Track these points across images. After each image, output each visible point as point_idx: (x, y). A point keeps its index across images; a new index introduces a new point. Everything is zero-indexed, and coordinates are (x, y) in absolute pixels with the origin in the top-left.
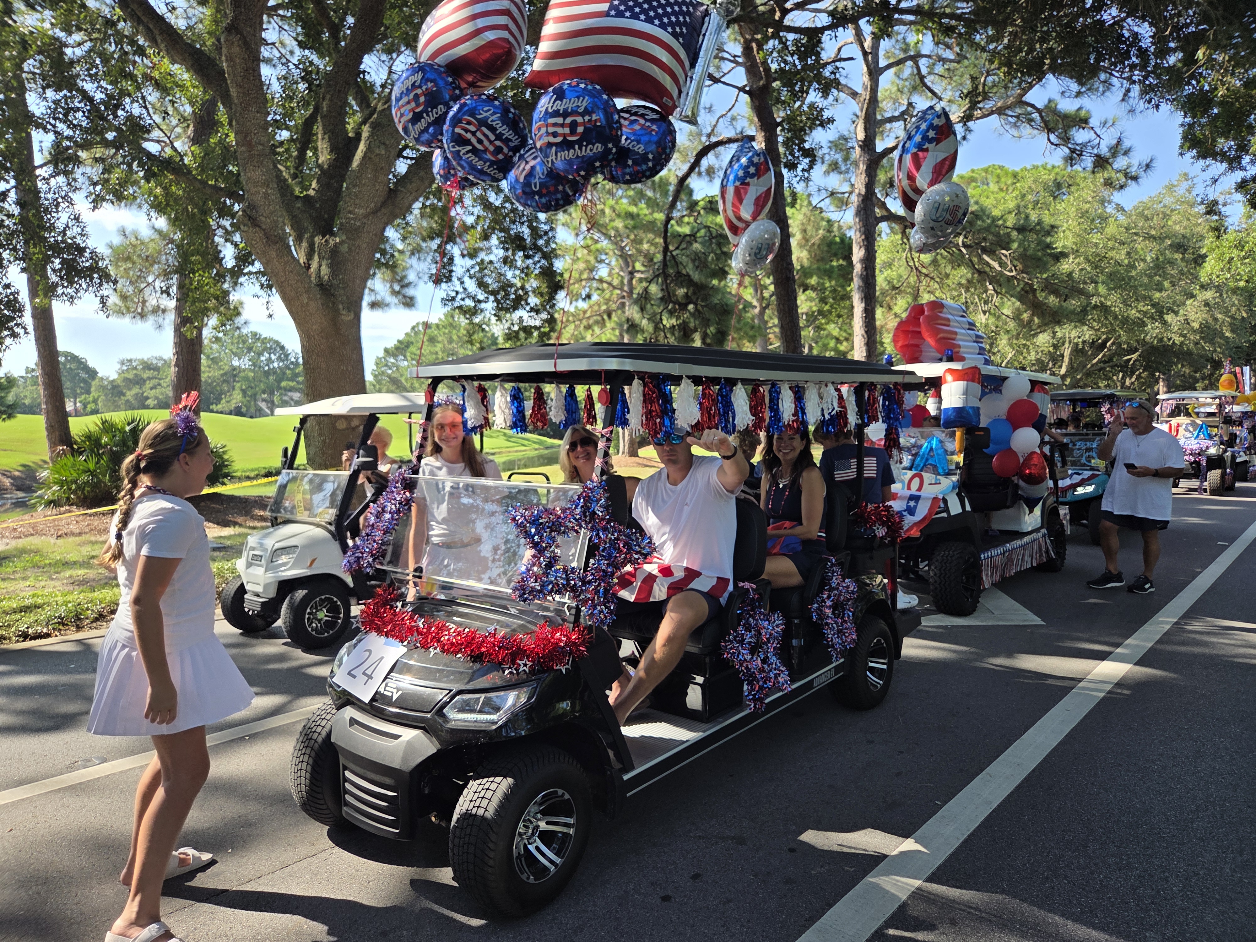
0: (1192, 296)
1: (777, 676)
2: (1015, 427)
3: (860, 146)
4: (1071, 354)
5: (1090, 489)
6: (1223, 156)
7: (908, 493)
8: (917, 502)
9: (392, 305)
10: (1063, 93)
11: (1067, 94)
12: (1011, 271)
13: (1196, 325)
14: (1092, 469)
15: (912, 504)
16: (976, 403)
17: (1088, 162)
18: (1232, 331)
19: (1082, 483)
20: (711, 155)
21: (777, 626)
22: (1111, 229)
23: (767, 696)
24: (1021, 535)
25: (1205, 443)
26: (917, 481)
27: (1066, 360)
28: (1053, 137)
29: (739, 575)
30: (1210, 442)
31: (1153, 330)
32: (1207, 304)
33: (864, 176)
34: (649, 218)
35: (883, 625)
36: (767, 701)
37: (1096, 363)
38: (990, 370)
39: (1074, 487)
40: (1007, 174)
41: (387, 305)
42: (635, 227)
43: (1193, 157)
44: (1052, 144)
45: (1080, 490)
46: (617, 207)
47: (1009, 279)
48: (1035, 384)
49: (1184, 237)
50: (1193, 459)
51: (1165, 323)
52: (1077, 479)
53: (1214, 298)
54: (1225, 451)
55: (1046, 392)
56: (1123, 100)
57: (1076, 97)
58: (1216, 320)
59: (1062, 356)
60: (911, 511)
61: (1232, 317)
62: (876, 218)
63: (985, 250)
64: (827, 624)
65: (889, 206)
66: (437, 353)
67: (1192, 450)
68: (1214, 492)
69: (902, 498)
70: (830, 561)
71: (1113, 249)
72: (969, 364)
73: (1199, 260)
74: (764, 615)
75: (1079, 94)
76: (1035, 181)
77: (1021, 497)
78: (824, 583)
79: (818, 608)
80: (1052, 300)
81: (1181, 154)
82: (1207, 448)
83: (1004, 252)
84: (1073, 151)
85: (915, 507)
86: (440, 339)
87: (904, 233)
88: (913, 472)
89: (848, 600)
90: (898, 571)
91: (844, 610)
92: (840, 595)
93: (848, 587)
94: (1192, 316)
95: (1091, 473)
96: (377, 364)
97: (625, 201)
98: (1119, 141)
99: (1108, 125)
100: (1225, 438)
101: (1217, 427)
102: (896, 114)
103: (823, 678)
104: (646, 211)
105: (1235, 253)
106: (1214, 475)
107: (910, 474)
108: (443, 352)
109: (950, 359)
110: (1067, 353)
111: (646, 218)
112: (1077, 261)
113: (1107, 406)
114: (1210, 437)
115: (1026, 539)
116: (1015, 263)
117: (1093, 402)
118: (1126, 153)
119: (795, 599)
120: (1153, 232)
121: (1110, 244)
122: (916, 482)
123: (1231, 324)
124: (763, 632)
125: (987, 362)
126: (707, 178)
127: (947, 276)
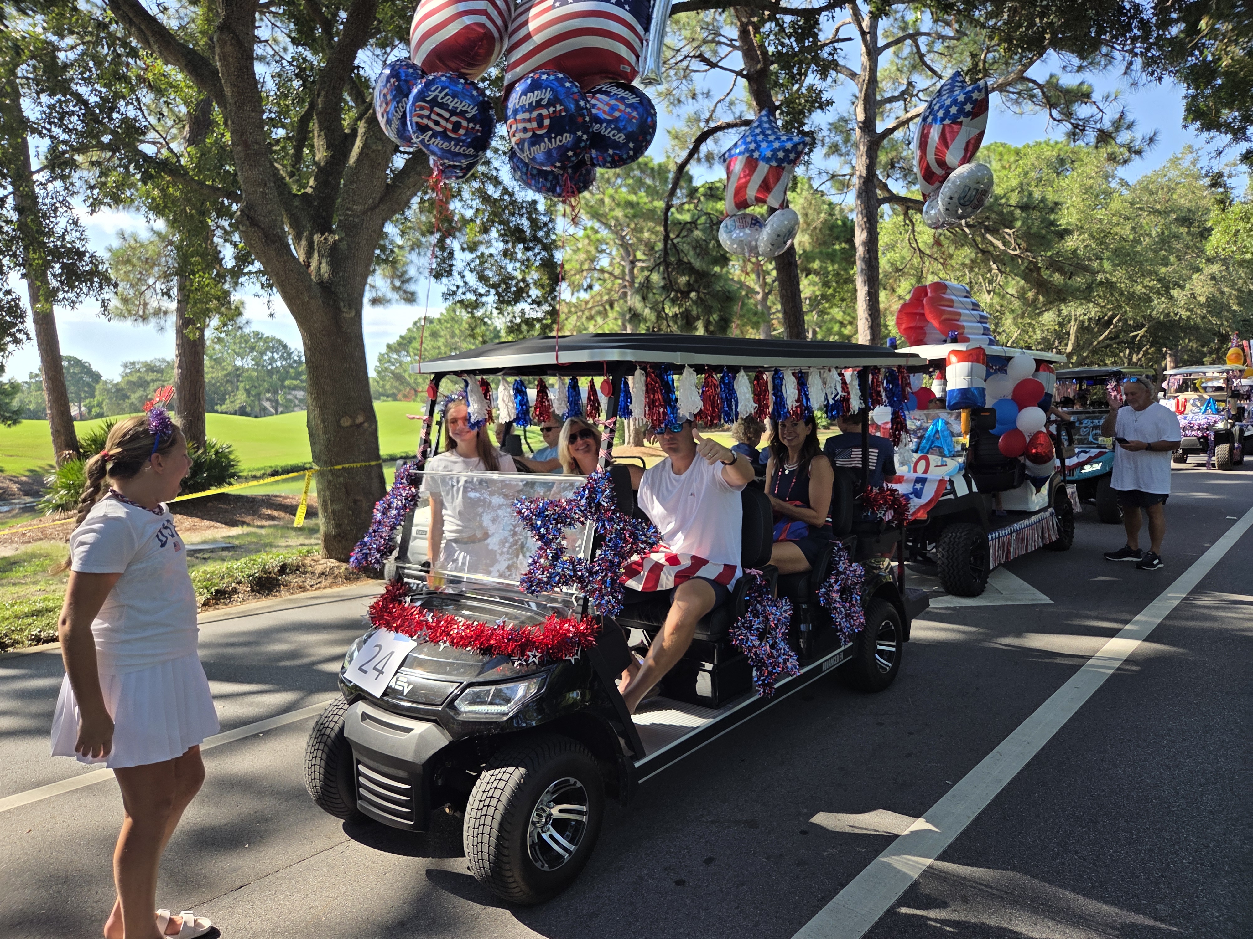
0: (1198, 270)
1: (785, 660)
2: (1021, 407)
3: (860, 128)
4: (1077, 332)
5: (1097, 467)
6: (1227, 128)
7: (915, 475)
8: (923, 484)
9: (394, 301)
10: (1064, 68)
11: (1069, 69)
12: (1015, 250)
13: (1202, 299)
14: (1100, 447)
15: (918, 486)
16: (981, 384)
17: (1091, 136)
18: (1239, 304)
19: (1089, 461)
20: (710, 141)
21: (785, 611)
22: (1115, 205)
23: (777, 681)
24: (1029, 514)
25: (1212, 418)
26: (923, 463)
27: (1072, 337)
28: (1055, 113)
29: (746, 563)
30: (1218, 417)
31: (1159, 305)
32: (1213, 278)
33: (864, 157)
34: (649, 206)
35: (891, 608)
36: (776, 686)
37: (1103, 341)
38: (995, 350)
39: (1081, 465)
40: (1009, 151)
41: (389, 301)
42: (635, 216)
43: (1197, 130)
44: (1055, 119)
45: (1088, 469)
46: (617, 197)
47: (1013, 258)
48: (1040, 363)
49: (1189, 210)
50: (1200, 434)
51: (1171, 298)
52: (1084, 457)
53: (1220, 272)
54: (1233, 425)
55: (1051, 371)
56: (1125, 73)
57: (1078, 71)
58: (1222, 293)
59: (1068, 334)
60: (918, 494)
61: (1239, 290)
62: (878, 200)
63: (988, 230)
64: (835, 608)
65: (890, 187)
66: (439, 348)
67: (1199, 425)
68: (1222, 467)
69: (908, 481)
70: (837, 546)
71: (1117, 224)
72: (973, 345)
73: (1205, 233)
74: (772, 601)
75: (1080, 69)
76: (1038, 158)
77: (1028, 477)
78: (831, 567)
79: (825, 593)
80: (1057, 278)
81: (1185, 127)
82: (1215, 422)
83: (1007, 230)
84: (1075, 126)
85: (922, 489)
86: (442, 333)
87: (906, 214)
88: (919, 455)
89: (856, 584)
90: (906, 553)
91: (852, 594)
92: (847, 579)
93: (855, 571)
94: (1198, 290)
95: (1098, 450)
96: (380, 360)
97: (624, 190)
98: (1122, 115)
99: (1110, 99)
100: (1233, 413)
101: (1224, 401)
102: (896, 94)
103: (832, 662)
104: (646, 200)
105: (1241, 225)
106: (1222, 450)
107: (916, 456)
108: (446, 346)
109: (954, 340)
110: (1073, 331)
111: (646, 207)
112: (1081, 237)
113: (1114, 383)
114: (1218, 412)
115: (1034, 519)
116: (1019, 241)
117: (1100, 380)
118: (1129, 127)
119: (802, 584)
120: (1158, 207)
121: (1115, 220)
122: (922, 465)
123: (1237, 297)
124: (771, 618)
125: (992, 342)
126: (706, 165)
127: (951, 256)
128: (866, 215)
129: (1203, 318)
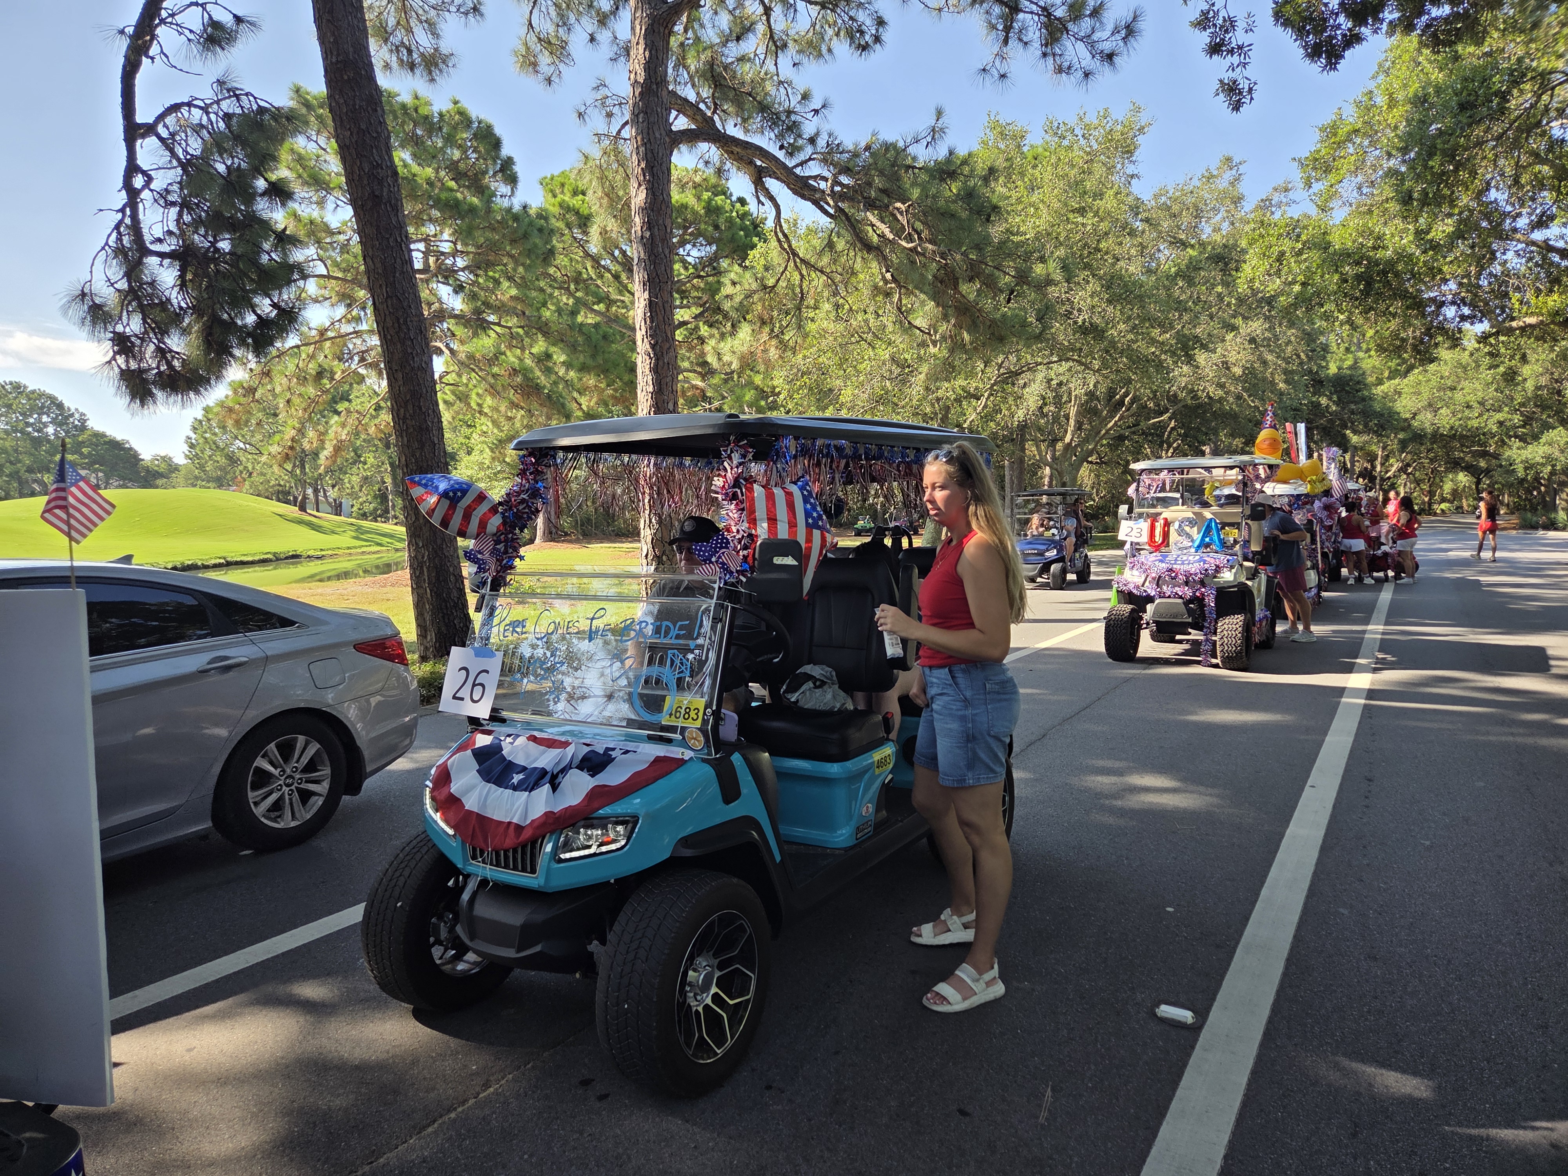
13: (1238, 371)
18: (1288, 381)
25: (1214, 559)
31: (1180, 378)
32: (1253, 340)
51: (1195, 366)
54: (1254, 575)
58: (1265, 363)
61: (1288, 361)
63: (871, 205)
67: (1189, 574)
82: (1218, 569)
83: (898, 205)
94: (1233, 358)
114: (1225, 547)
123: (1285, 371)
128: (646, 158)
129: (1239, 397)
